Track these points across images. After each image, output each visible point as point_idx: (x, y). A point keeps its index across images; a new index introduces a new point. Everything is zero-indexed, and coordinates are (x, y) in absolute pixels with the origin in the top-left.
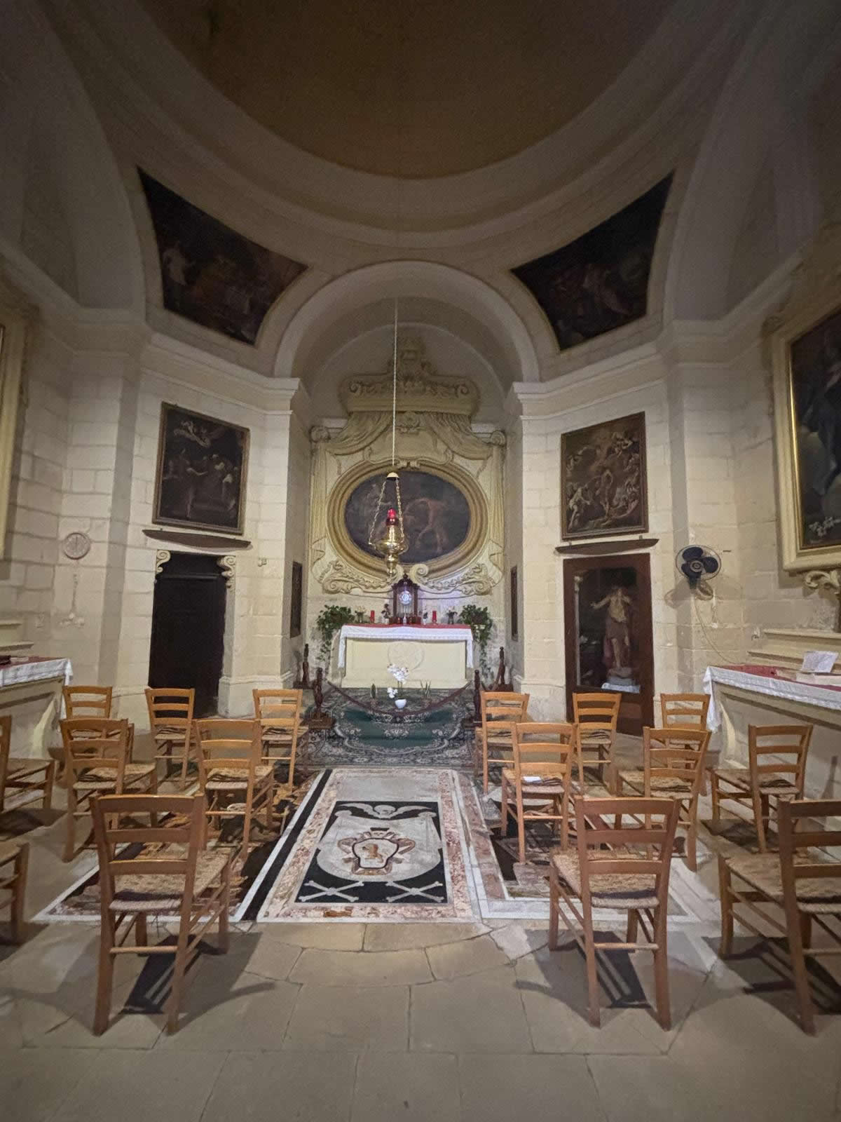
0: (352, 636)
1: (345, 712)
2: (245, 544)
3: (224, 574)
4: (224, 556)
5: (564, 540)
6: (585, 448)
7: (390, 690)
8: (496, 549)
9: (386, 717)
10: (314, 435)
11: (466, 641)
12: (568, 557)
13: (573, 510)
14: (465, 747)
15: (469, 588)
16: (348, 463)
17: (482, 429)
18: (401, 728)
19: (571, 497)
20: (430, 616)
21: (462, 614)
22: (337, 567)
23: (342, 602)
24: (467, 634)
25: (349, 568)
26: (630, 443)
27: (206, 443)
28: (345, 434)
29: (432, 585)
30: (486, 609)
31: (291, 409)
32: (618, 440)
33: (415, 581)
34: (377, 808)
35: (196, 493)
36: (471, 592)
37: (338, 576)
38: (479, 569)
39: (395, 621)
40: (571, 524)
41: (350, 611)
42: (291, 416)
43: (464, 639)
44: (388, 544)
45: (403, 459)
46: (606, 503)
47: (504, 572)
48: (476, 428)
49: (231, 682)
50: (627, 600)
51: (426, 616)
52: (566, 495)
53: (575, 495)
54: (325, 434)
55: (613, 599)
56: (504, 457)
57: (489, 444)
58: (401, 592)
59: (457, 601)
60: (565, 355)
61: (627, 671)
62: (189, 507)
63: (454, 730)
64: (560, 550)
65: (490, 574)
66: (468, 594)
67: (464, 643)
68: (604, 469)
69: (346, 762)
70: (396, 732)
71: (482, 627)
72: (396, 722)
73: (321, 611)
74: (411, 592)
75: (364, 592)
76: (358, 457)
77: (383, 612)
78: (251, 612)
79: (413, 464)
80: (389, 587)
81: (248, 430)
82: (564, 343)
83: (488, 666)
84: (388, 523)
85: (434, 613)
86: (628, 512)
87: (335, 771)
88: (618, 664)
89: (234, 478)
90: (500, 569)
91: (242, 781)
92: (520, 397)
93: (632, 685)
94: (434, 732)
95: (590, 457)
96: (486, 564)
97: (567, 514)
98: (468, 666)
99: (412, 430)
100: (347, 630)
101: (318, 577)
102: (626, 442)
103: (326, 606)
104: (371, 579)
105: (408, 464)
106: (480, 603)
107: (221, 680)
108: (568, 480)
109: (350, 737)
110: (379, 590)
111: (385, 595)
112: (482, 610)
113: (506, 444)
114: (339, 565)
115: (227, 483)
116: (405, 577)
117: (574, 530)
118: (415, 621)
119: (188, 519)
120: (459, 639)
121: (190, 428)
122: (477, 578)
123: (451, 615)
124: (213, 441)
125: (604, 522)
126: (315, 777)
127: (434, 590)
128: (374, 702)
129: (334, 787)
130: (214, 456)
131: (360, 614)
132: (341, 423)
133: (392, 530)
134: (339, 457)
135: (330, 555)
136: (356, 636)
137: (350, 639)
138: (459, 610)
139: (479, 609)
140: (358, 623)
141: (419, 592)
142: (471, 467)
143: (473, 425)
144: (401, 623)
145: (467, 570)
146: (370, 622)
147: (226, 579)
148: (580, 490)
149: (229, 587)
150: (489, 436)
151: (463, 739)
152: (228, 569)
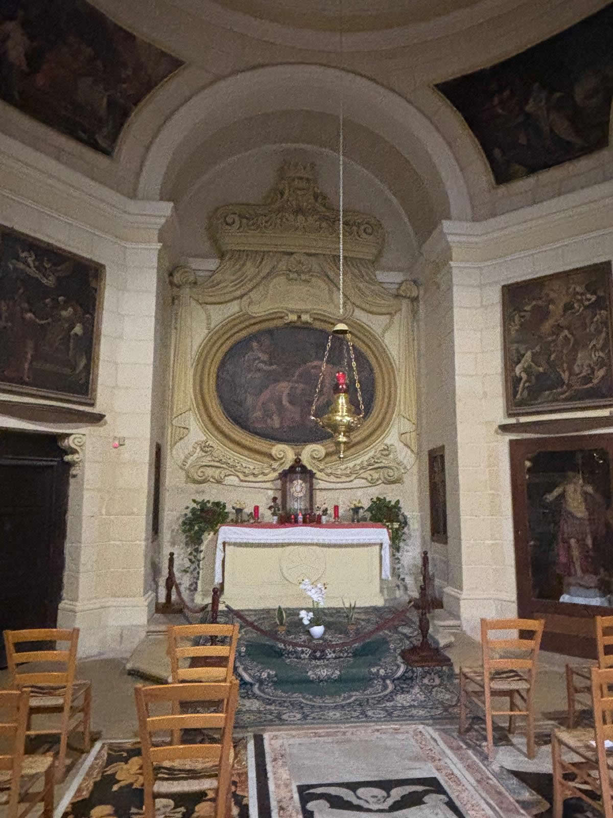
0: (233, 541)
1: (247, 646)
2: (97, 419)
3: (68, 458)
4: (68, 435)
5: (510, 415)
6: (534, 303)
7: (303, 614)
8: (407, 426)
9: (303, 652)
10: (177, 278)
11: (381, 545)
12: (514, 437)
13: (521, 379)
14: (416, 690)
15: (376, 476)
16: (220, 315)
17: (390, 278)
18: (326, 666)
19: (519, 362)
20: (331, 511)
21: (370, 509)
22: (205, 448)
23: (212, 494)
24: (381, 535)
25: (221, 449)
26: (594, 298)
27: (49, 282)
28: (218, 277)
29: (329, 471)
30: (398, 502)
31: (159, 242)
32: (578, 293)
33: (309, 468)
34: (361, 791)
35: (36, 348)
36: (377, 480)
37: (207, 460)
38: (387, 451)
39: (286, 519)
40: (518, 396)
41: (224, 506)
42: (160, 251)
43: (379, 541)
44: (338, 418)
45: (292, 312)
46: (564, 371)
47: (418, 455)
48: (381, 276)
49: (77, 609)
50: (589, 489)
51: (325, 512)
52: (510, 360)
53: (523, 361)
54: (192, 278)
55: (570, 488)
56: (414, 313)
57: (397, 296)
58: (292, 481)
59: (359, 493)
60: (502, 189)
61: (592, 580)
62: (26, 366)
63: (399, 667)
64: (504, 428)
65: (401, 458)
66: (373, 483)
67: (378, 547)
68: (560, 327)
69: (271, 720)
70: (324, 673)
71: (396, 525)
72: (316, 658)
73: (187, 508)
74: (304, 481)
75: (242, 481)
76: (234, 308)
77: (270, 508)
78: (104, 511)
79: (305, 318)
80: (275, 475)
81: (103, 266)
82: (502, 176)
83: (402, 576)
84: (336, 390)
85: (336, 508)
86: (595, 381)
87: (266, 736)
88: (579, 572)
89: (85, 329)
90: (412, 451)
91: (210, 776)
92: (450, 238)
93: (600, 596)
94: (374, 670)
95: (542, 314)
96: (396, 445)
97: (512, 384)
98: (383, 577)
99: (303, 277)
100: (227, 533)
101: (180, 463)
102: (589, 296)
103: (194, 501)
104: (249, 463)
105: (299, 317)
106: (391, 495)
107: (61, 606)
108: (512, 342)
109: (261, 682)
110: (260, 478)
111: (268, 485)
112: (393, 503)
113: (418, 296)
114: (209, 446)
115: (76, 335)
116: (298, 462)
117: (520, 404)
118: (312, 519)
119: (27, 384)
120: (372, 541)
121: (30, 260)
122: (385, 462)
123: (356, 510)
124: (58, 279)
125: (563, 393)
126: (245, 747)
127: (332, 479)
128: (282, 630)
129: (280, 762)
130: (61, 298)
131: (239, 511)
132: (212, 264)
133: (342, 400)
134: (208, 307)
135: (196, 432)
136: (238, 541)
137: (230, 544)
138: (366, 504)
139: (390, 502)
140: (236, 523)
141: (314, 481)
142: (375, 324)
143: (377, 272)
144: (295, 523)
145: (371, 454)
146: (254, 519)
147: (70, 465)
148: (529, 354)
149: (74, 476)
150: (397, 286)
151: (411, 679)
152: (74, 452)
